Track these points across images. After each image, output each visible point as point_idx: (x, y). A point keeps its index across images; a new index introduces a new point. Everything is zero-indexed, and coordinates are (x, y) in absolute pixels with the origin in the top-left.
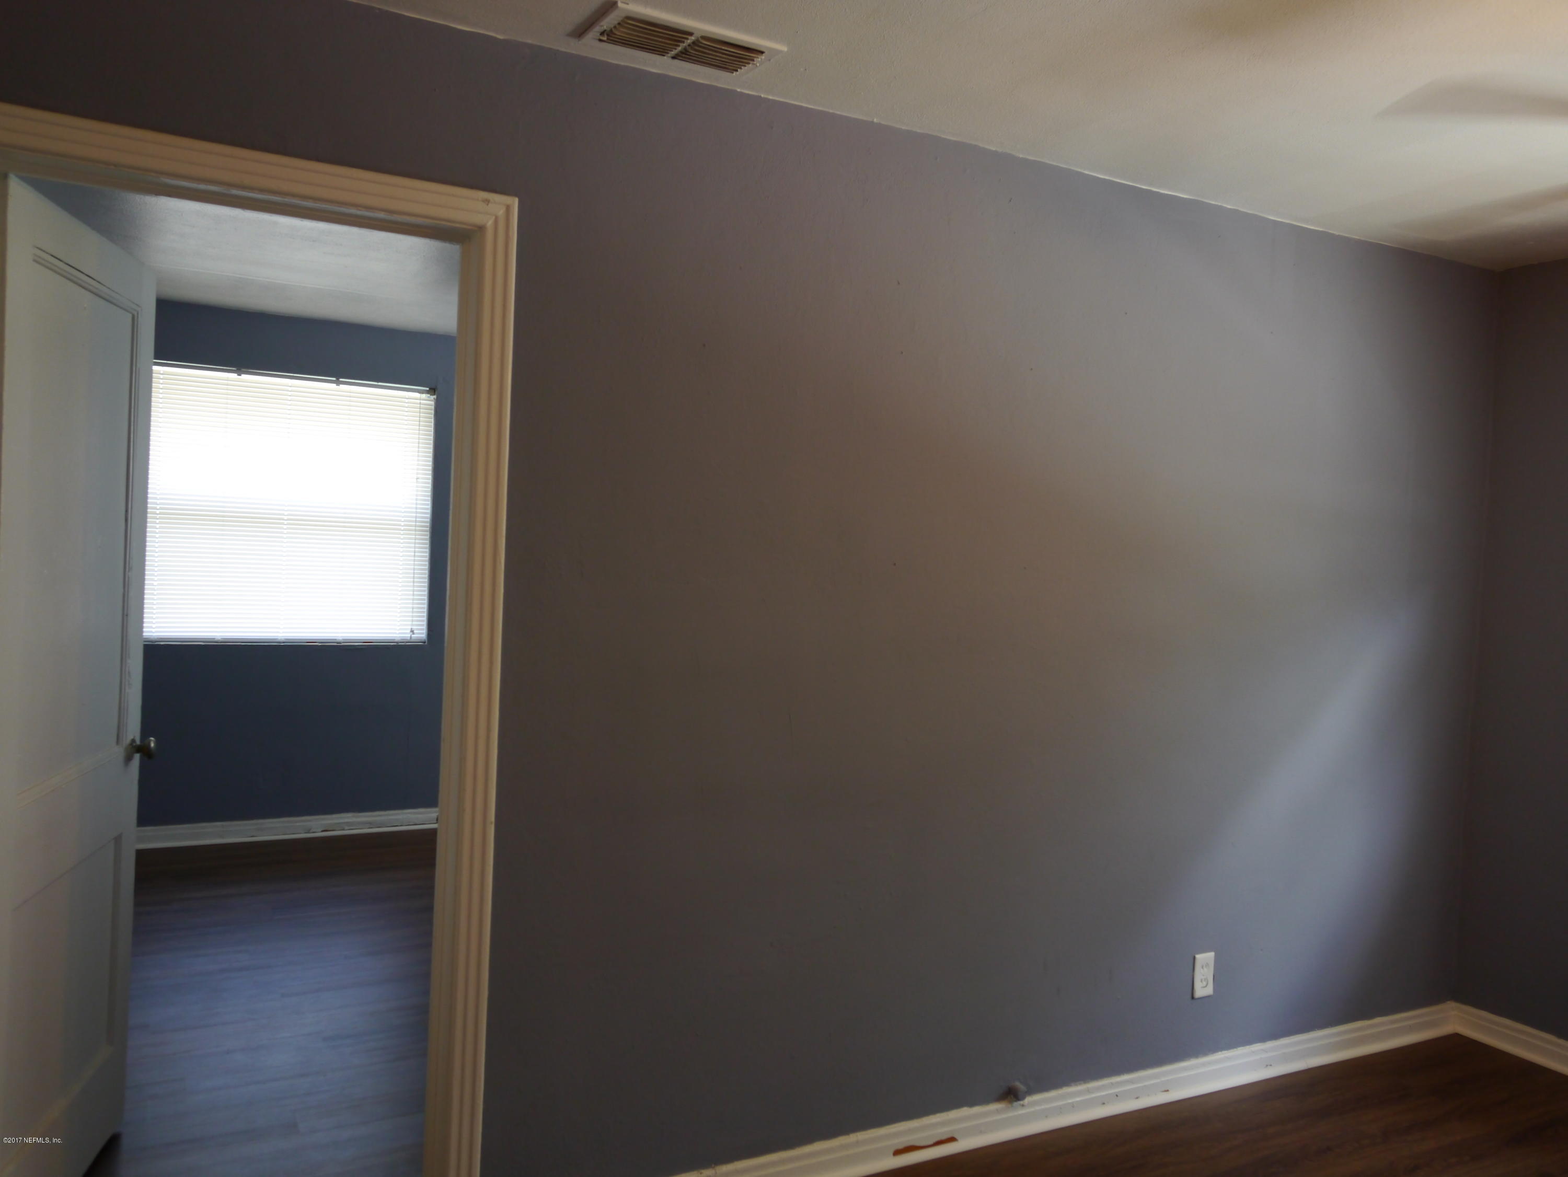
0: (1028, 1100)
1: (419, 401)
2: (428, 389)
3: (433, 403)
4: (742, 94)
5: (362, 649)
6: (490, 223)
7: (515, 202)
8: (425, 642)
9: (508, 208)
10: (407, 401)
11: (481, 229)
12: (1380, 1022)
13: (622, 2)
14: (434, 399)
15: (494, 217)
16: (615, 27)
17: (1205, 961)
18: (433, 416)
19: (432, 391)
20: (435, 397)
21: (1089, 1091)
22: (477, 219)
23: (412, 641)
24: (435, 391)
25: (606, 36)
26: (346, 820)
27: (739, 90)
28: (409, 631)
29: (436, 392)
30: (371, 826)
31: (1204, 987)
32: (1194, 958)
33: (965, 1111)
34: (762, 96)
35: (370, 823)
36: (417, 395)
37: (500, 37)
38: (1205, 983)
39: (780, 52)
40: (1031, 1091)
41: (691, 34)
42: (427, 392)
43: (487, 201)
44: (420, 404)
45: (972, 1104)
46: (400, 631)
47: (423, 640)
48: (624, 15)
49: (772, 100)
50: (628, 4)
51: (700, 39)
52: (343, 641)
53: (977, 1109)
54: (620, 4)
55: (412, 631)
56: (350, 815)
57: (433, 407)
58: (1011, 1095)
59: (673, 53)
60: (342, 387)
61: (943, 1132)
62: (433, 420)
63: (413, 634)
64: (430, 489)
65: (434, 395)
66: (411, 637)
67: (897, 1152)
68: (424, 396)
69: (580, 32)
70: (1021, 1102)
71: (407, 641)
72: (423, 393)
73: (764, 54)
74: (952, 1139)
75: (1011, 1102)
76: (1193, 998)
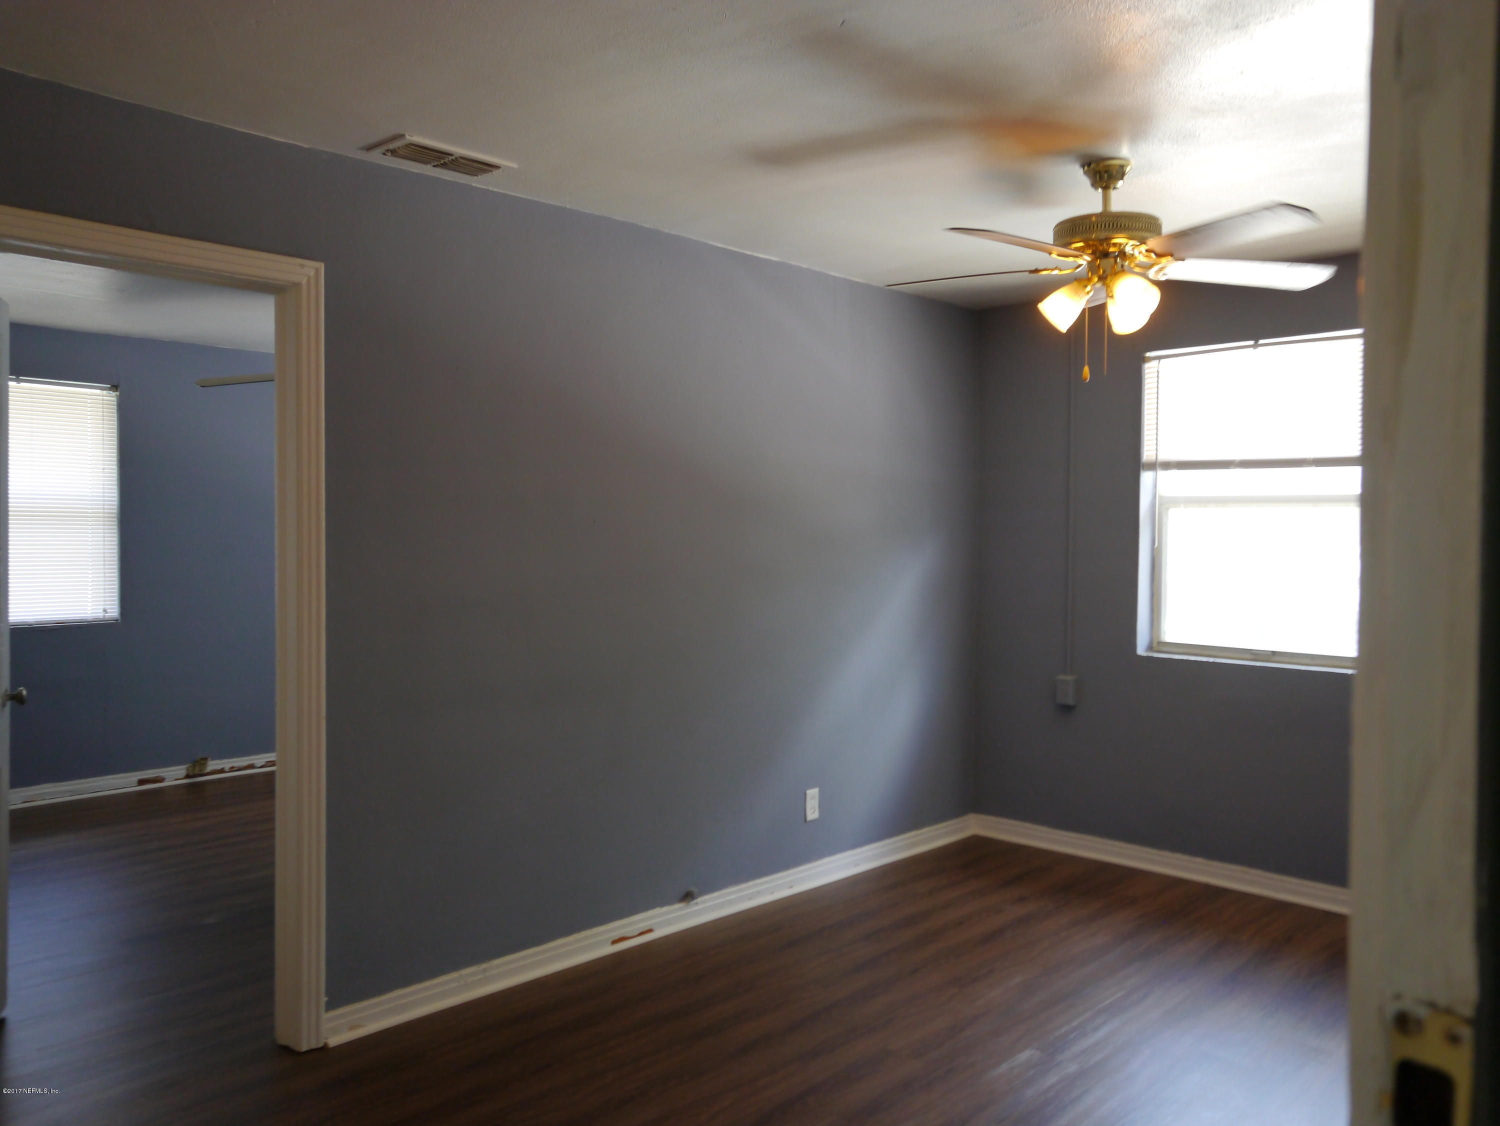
0: (699, 900)
1: (102, 397)
2: (109, 386)
3: (115, 399)
4: (475, 187)
5: (55, 629)
6: (304, 281)
7: (322, 266)
8: (117, 620)
9: (317, 271)
10: (89, 397)
11: (297, 285)
12: (927, 831)
13: (409, 135)
14: (116, 395)
15: (307, 278)
16: (399, 148)
17: (813, 794)
18: (115, 411)
19: (114, 387)
20: (118, 393)
21: (741, 891)
22: (295, 278)
23: (105, 619)
24: (117, 388)
25: (390, 152)
26: (47, 790)
27: (474, 185)
28: (101, 611)
29: (119, 389)
30: (73, 794)
31: (812, 813)
32: (805, 794)
33: (658, 911)
34: (490, 189)
35: (71, 791)
36: (98, 392)
37: (306, 146)
38: (813, 811)
39: (513, 168)
40: (703, 893)
41: (451, 155)
42: (110, 389)
43: (302, 266)
44: (103, 400)
45: (662, 905)
46: (92, 611)
47: (116, 619)
48: (408, 142)
49: (496, 192)
50: (412, 136)
51: (459, 159)
52: (35, 623)
53: (665, 909)
54: (407, 137)
55: (105, 611)
56: (50, 785)
57: (115, 403)
58: (688, 897)
59: (433, 164)
60: (23, 384)
61: (643, 926)
62: (116, 415)
63: (106, 613)
64: (116, 479)
65: (117, 392)
66: (104, 616)
67: (614, 942)
68: (105, 392)
69: (370, 148)
70: (695, 901)
71: (100, 620)
72: (105, 390)
73: (500, 169)
74: (650, 931)
75: (689, 901)
76: (805, 820)
